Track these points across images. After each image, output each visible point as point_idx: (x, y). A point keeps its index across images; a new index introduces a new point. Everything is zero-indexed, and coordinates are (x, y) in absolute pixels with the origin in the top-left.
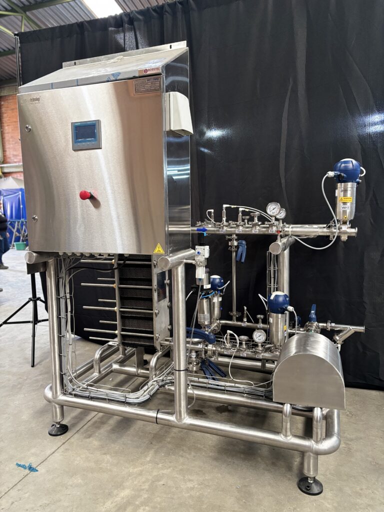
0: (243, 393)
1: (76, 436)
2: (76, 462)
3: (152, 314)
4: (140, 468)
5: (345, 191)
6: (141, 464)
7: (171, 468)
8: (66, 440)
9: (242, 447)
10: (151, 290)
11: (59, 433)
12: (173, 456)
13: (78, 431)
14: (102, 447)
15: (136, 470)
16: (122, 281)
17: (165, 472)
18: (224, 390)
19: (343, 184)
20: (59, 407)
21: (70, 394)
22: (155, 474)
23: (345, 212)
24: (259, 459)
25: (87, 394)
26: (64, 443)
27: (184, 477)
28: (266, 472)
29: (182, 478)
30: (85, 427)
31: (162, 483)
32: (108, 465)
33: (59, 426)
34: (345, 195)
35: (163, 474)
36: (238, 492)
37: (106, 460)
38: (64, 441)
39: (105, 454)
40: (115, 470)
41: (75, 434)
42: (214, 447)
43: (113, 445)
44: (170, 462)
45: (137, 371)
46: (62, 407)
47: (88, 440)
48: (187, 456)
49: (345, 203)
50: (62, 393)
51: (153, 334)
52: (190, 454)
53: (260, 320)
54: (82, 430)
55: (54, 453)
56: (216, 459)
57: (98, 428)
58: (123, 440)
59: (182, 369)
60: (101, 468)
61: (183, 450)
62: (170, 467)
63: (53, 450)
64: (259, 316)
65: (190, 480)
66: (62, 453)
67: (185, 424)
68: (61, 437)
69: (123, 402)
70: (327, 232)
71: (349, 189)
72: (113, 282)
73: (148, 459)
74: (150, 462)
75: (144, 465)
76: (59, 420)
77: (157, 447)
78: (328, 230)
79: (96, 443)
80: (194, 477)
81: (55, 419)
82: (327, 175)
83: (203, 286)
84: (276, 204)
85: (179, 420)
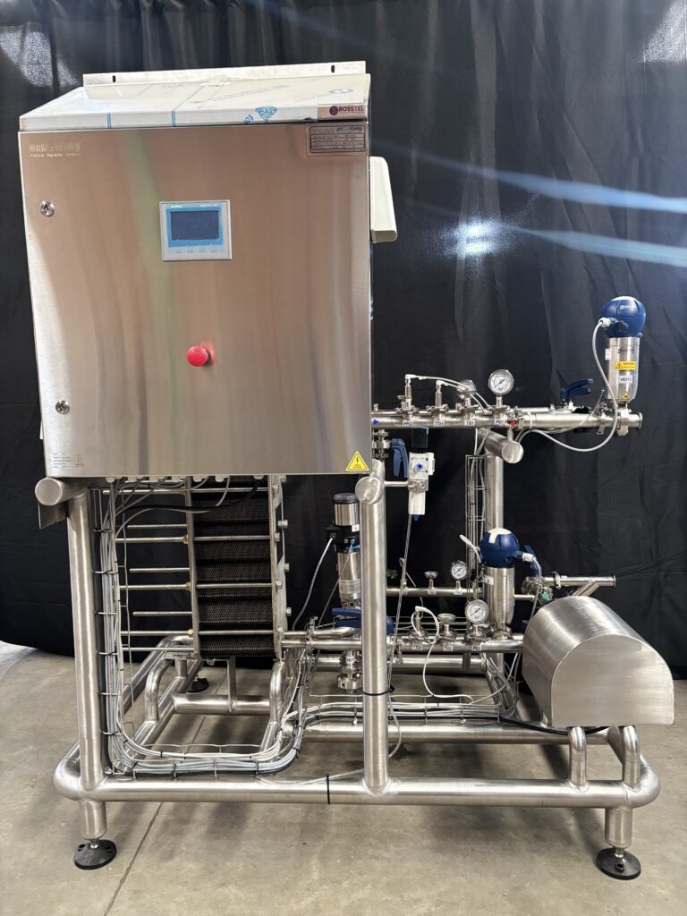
0: (460, 718)
1: (141, 859)
3: (270, 588)
4: (310, 899)
5: (622, 351)
6: (308, 890)
7: (369, 886)
8: (124, 871)
9: (470, 817)
10: (268, 541)
11: (102, 861)
12: (359, 862)
13: (139, 849)
14: (211, 873)
15: (303, 903)
16: (200, 527)
17: (360, 895)
18: (424, 718)
19: (619, 339)
20: (97, 809)
21: (129, 774)
22: (344, 903)
23: (622, 386)
24: (510, 833)
25: (168, 768)
26: (122, 881)
27: (402, 897)
28: (535, 855)
29: (398, 899)
30: (151, 837)
32: (242, 906)
33: (96, 846)
34: (622, 358)
35: (360, 900)
36: (511, 903)
37: (232, 897)
38: (122, 876)
39: (223, 885)
41: (136, 855)
42: (423, 828)
43: (229, 864)
44: (360, 874)
45: (231, 705)
46: (103, 803)
47: (170, 863)
48: (385, 855)
49: (622, 372)
50: (105, 775)
51: (272, 629)
52: (387, 850)
53: (431, 581)
54: (147, 845)
55: (111, 905)
56: (438, 850)
57: (179, 833)
58: (243, 849)
59: (379, 692)
61: (371, 845)
62: (365, 884)
63: (107, 899)
64: (428, 574)
65: (416, 901)
66: (130, 903)
67: (388, 794)
68: (110, 867)
69: (254, 772)
70: (594, 422)
71: (629, 348)
72: (182, 532)
73: (316, 876)
74: (322, 881)
75: (314, 893)
76: (97, 833)
77: (319, 849)
78: (595, 419)
79: (192, 867)
80: (419, 894)
81: (88, 833)
82: (600, 324)
83: (351, 527)
84: (505, 374)
85: (375, 788)
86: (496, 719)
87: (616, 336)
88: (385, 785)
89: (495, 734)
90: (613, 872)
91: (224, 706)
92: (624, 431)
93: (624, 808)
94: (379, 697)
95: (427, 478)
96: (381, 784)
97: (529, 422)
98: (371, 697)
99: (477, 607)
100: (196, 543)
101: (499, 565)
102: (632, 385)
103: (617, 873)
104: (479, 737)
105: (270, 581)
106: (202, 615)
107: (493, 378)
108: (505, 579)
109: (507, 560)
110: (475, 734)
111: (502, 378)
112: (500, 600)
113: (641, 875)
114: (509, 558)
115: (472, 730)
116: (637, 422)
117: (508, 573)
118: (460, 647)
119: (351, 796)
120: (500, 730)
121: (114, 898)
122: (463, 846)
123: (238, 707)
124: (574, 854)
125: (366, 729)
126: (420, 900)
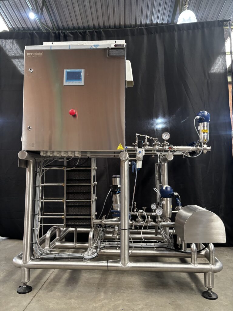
0: (154, 248)
1: (40, 291)
2: (51, 306)
3: (90, 202)
4: (100, 303)
5: (204, 126)
6: (99, 301)
8: (35, 294)
9: (158, 283)
10: (90, 186)
11: (27, 291)
12: (118, 294)
13: (40, 289)
14: (65, 296)
15: (98, 304)
16: (68, 181)
17: (118, 302)
18: (141, 247)
19: (202, 123)
20: (27, 271)
21: (38, 259)
22: (112, 304)
23: (204, 137)
24: (172, 287)
25: (53, 256)
26: (34, 297)
29: (132, 304)
30: (45, 286)
31: (120, 308)
32: (76, 305)
33: (25, 286)
34: (204, 129)
35: (118, 304)
36: (172, 305)
37: (72, 302)
38: (34, 296)
39: (69, 299)
40: (83, 306)
41: (39, 290)
42: (141, 285)
43: (72, 294)
44: (118, 297)
45: (75, 245)
46: (29, 269)
47: (51, 293)
48: (127, 292)
49: (204, 133)
50: (31, 259)
51: (90, 216)
53: (144, 210)
54: (43, 288)
55: (29, 304)
57: (55, 285)
58: (77, 289)
59: (126, 228)
60: (72, 307)
61: (122, 289)
62: (120, 300)
63: (28, 302)
64: (143, 207)
66: (36, 303)
67: (128, 267)
68: (30, 293)
69: (82, 258)
70: (195, 149)
71: (206, 126)
73: (102, 297)
75: (102, 301)
76: (26, 280)
77: (104, 290)
78: (196, 148)
79: (59, 294)
80: (139, 302)
81: (23, 280)
82: (196, 117)
83: (117, 186)
84: (167, 134)
85: (124, 264)
86: (166, 248)
87: (201, 122)
88: (127, 263)
89: (166, 254)
90: (208, 297)
91: (73, 246)
92: (205, 152)
93: (211, 272)
94: (126, 230)
95: (142, 156)
96: (126, 263)
97: (175, 149)
98: (123, 230)
99: (159, 210)
100: (67, 186)
101: (167, 197)
102: (207, 137)
103: (210, 298)
104: (160, 255)
105: (90, 199)
106: (67, 211)
107: (163, 135)
108: (168, 202)
109: (169, 195)
110: (159, 254)
111: (166, 135)
112: (167, 209)
113: (218, 299)
114: (170, 194)
115: (158, 252)
116: (209, 149)
117: (170, 200)
118: (154, 224)
119: (116, 268)
120: (168, 252)
121: (30, 302)
122: (155, 290)
123: (77, 246)
124: (194, 293)
125: (122, 251)
126: (139, 304)
